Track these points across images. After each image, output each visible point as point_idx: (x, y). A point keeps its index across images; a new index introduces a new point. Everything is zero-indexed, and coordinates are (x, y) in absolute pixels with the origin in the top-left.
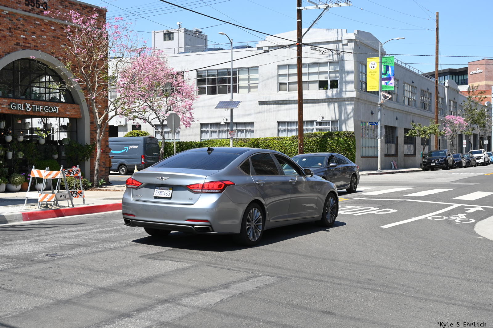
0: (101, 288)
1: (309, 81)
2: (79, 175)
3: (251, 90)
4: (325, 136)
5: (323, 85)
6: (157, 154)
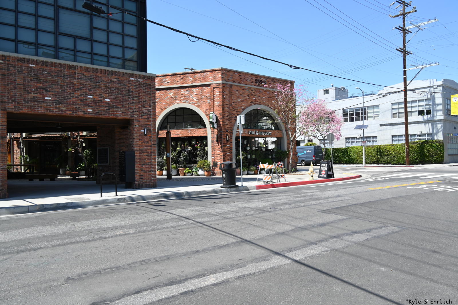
0: (299, 228)
1: (412, 111)
2: (282, 167)
3: (375, 118)
4: (423, 143)
5: (421, 113)
6: (321, 155)
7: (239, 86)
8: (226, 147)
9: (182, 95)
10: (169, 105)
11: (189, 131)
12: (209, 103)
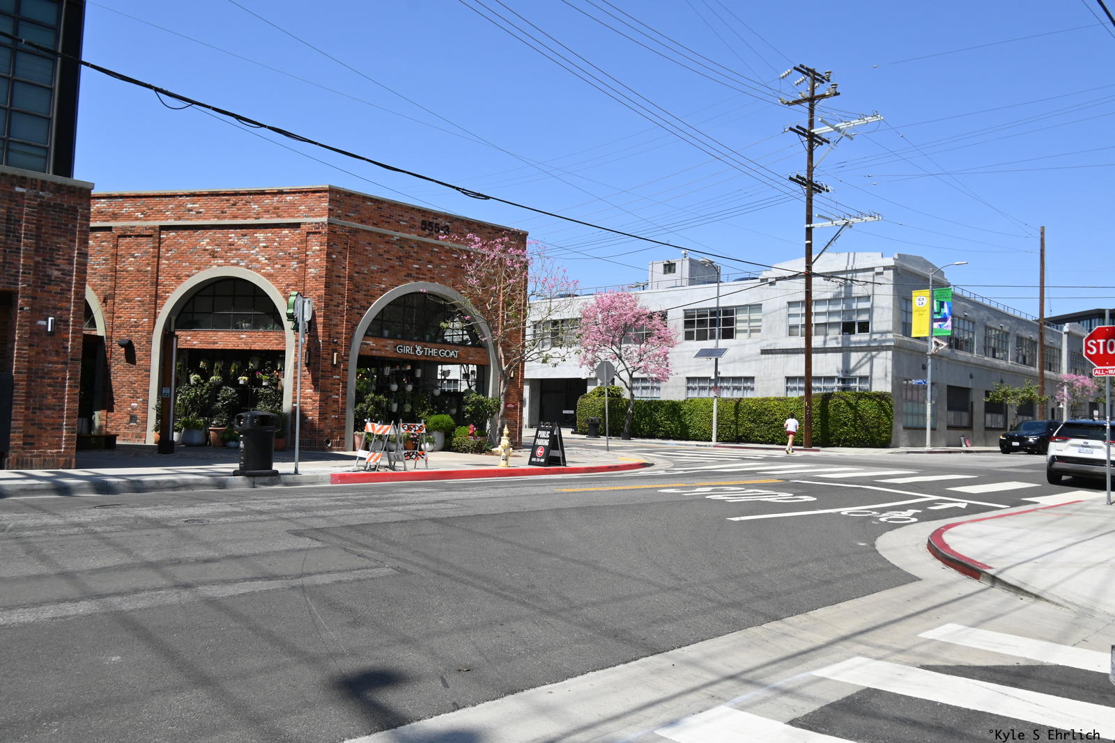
1: (829, 323)
3: (752, 334)
5: (848, 328)
7: (377, 234)
8: (330, 381)
9: (231, 245)
10: (196, 269)
11: (242, 336)
12: (294, 270)
